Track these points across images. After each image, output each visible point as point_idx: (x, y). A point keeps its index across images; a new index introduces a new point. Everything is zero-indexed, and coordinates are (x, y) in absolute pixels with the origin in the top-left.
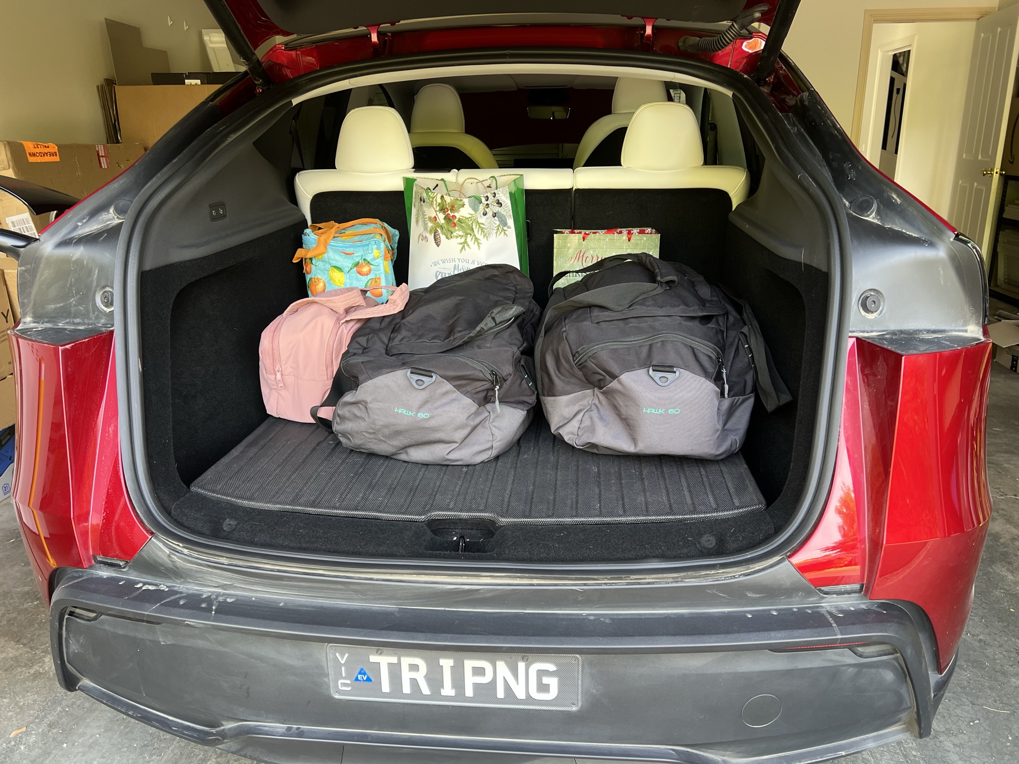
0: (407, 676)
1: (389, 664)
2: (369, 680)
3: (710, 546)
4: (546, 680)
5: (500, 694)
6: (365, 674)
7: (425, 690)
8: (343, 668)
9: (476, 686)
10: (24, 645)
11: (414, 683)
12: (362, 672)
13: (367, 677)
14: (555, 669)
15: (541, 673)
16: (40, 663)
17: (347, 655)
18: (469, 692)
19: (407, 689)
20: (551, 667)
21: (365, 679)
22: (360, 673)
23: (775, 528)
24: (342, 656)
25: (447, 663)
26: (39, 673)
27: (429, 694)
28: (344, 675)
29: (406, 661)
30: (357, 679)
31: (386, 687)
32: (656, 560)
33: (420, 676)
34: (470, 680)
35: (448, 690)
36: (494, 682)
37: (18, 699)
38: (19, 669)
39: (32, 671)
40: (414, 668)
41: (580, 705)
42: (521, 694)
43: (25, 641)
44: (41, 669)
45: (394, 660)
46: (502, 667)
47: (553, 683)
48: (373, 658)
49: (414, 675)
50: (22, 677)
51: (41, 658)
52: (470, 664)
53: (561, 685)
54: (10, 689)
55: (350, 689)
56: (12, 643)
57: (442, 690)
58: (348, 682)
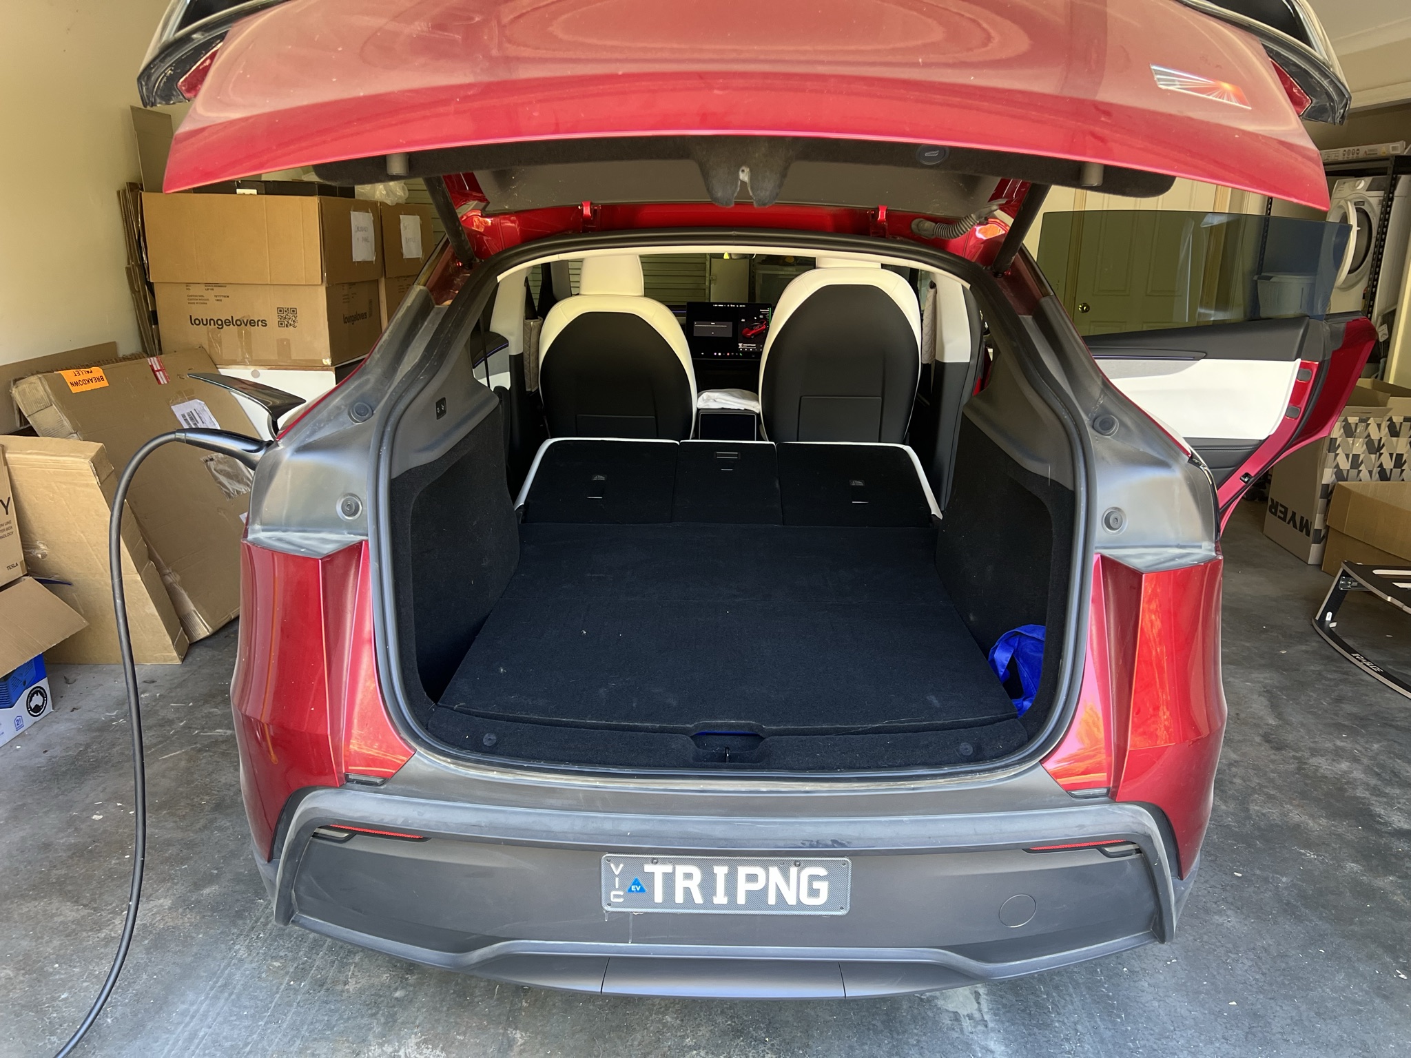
0: (680, 884)
1: (665, 875)
2: (642, 890)
3: (969, 754)
4: (816, 885)
5: (772, 900)
6: (638, 884)
7: (698, 899)
8: (617, 879)
9: (749, 893)
10: (85, 906)
11: (687, 892)
12: (636, 883)
13: (641, 887)
14: (826, 874)
15: (813, 878)
16: (109, 925)
17: (621, 866)
18: (741, 900)
19: (679, 898)
20: (822, 872)
21: (638, 889)
22: (633, 884)
23: (1028, 736)
24: (617, 867)
25: (721, 871)
26: (111, 937)
27: (702, 902)
28: (617, 887)
29: (681, 870)
30: (630, 890)
31: (658, 897)
32: (920, 767)
33: (694, 885)
34: (743, 887)
35: (720, 898)
36: (766, 888)
37: (91, 968)
38: (85, 934)
39: (102, 935)
40: (688, 876)
41: (848, 909)
42: (791, 901)
43: (85, 902)
44: (112, 933)
45: (668, 868)
46: (774, 871)
47: (823, 887)
48: (648, 868)
49: (688, 884)
50: (91, 942)
51: (109, 920)
52: (743, 871)
53: (831, 891)
54: (79, 957)
55: (621, 900)
56: (69, 903)
57: (714, 898)
58: (622, 893)
